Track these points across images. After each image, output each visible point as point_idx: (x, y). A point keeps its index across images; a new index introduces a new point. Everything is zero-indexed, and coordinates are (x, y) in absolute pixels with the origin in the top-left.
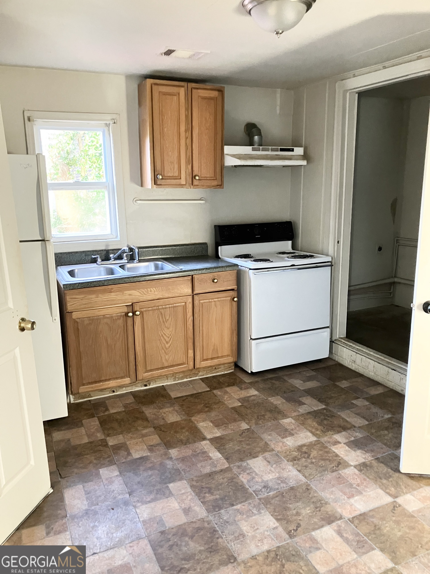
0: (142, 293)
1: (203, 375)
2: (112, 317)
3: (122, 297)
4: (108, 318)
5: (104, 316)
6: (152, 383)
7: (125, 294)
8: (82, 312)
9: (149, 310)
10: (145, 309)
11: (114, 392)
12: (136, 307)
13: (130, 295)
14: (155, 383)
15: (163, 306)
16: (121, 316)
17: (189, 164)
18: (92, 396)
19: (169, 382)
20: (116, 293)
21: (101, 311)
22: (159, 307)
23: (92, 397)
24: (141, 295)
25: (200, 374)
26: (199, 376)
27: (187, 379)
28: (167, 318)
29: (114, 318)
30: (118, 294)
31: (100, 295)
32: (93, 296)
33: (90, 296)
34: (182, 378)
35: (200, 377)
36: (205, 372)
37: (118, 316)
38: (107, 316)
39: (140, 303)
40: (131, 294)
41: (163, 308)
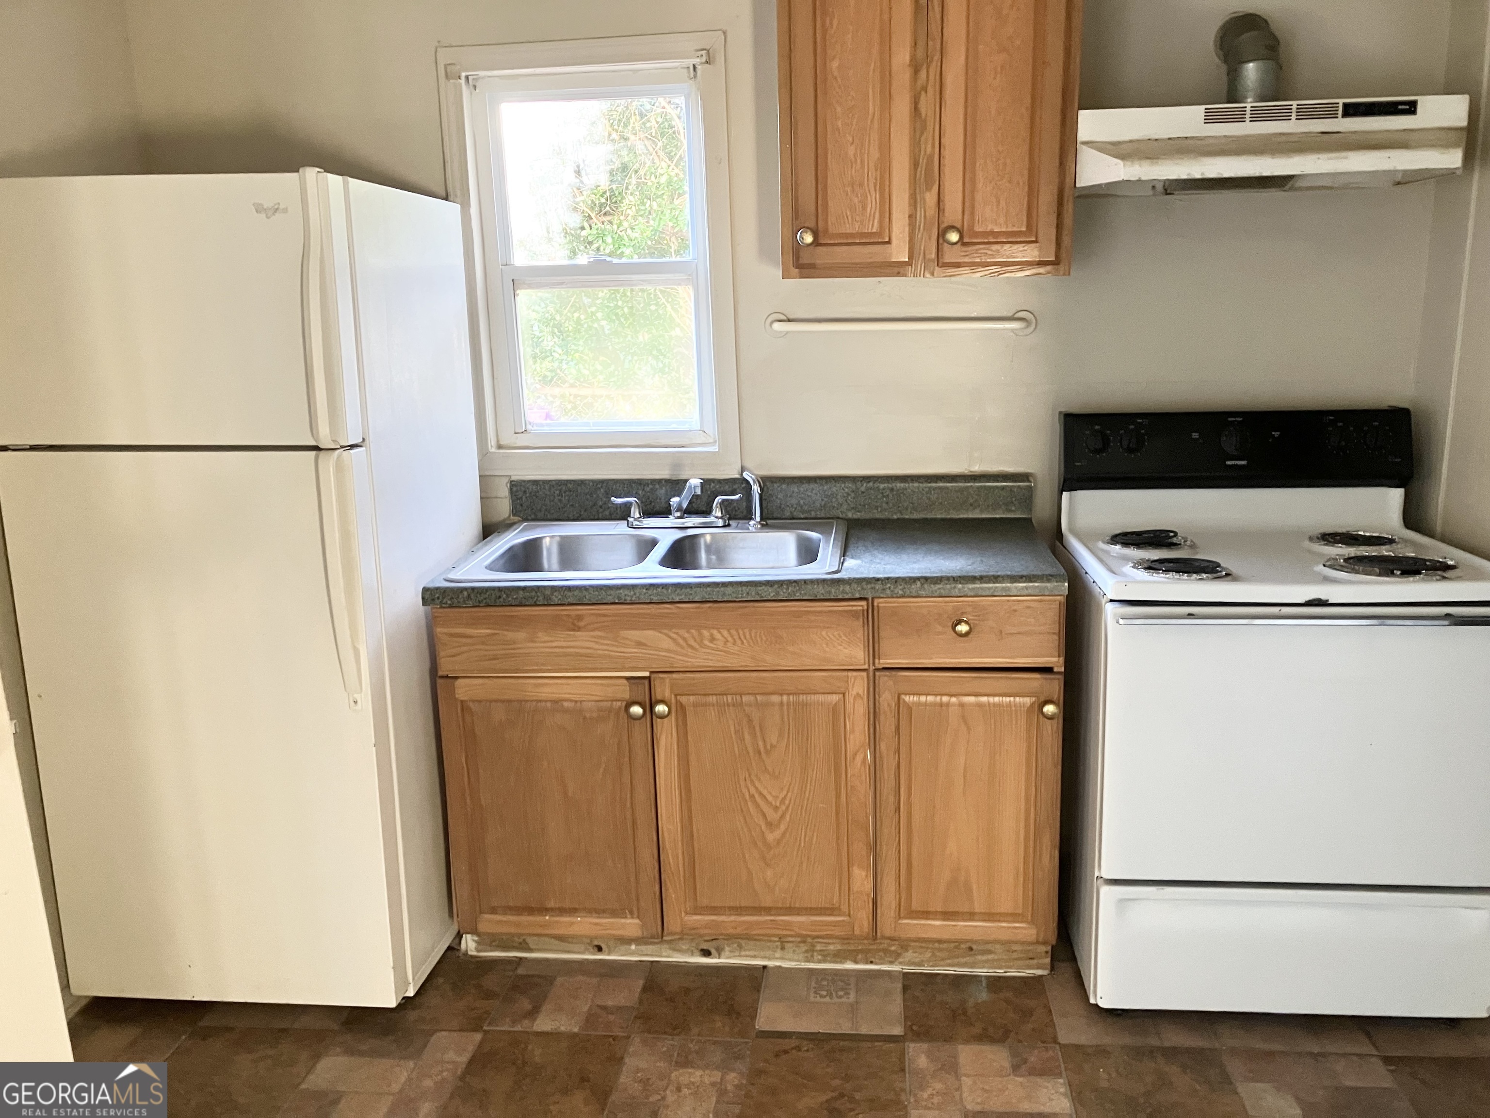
0: (681, 642)
1: (920, 964)
2: (581, 711)
3: (611, 648)
4: (566, 711)
5: (555, 702)
6: (727, 949)
7: (624, 638)
8: (486, 681)
9: (705, 705)
10: (692, 698)
11: (600, 949)
12: (663, 689)
13: (640, 644)
14: (737, 953)
15: (759, 698)
16: (610, 710)
17: (929, 188)
18: (532, 946)
19: (790, 960)
20: (592, 633)
21: (547, 684)
22: (745, 698)
23: (530, 950)
24: (679, 649)
25: (909, 955)
26: (900, 963)
27: (856, 962)
28: (773, 738)
29: (588, 715)
30: (600, 637)
31: (540, 634)
32: (521, 635)
33: (510, 635)
34: (839, 956)
35: (908, 969)
36: (928, 955)
37: (600, 710)
38: (566, 704)
39: (675, 676)
40: (643, 641)
41: (758, 705)
